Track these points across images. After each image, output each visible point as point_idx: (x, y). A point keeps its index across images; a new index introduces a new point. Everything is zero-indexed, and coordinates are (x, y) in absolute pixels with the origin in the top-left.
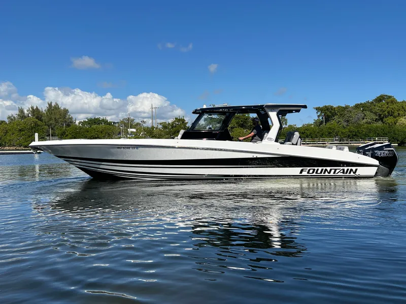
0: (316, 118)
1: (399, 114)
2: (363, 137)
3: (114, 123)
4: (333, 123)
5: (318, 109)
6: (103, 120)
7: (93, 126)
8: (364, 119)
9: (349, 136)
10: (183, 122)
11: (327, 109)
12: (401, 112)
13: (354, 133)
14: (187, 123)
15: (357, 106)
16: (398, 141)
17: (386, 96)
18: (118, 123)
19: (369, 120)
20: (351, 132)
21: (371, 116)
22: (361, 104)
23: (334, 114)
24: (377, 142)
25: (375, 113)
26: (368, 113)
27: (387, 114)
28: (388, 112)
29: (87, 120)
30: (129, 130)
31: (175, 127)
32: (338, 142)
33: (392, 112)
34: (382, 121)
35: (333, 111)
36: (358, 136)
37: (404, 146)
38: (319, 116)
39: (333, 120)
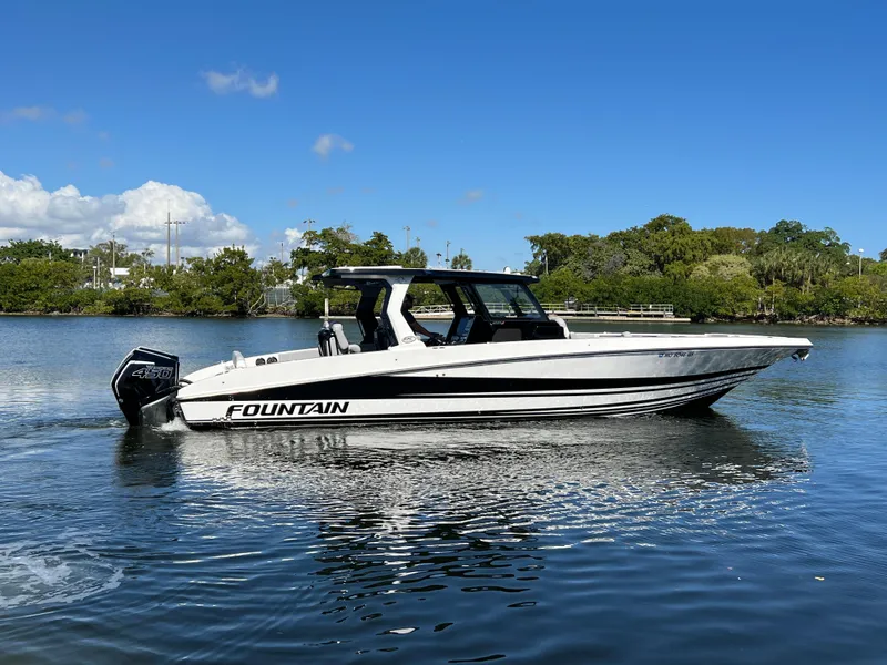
0: (531, 259)
1: (694, 256)
2: (623, 302)
3: (76, 252)
4: (563, 271)
5: (534, 240)
6: (51, 246)
7: (24, 261)
8: (625, 264)
9: (595, 300)
10: (242, 259)
11: (553, 242)
12: (699, 254)
13: (606, 295)
14: (252, 260)
15: (614, 238)
16: (692, 311)
17: (671, 218)
18: (85, 252)
19: (637, 268)
20: (600, 291)
21: (639, 260)
22: (621, 233)
23: (567, 252)
24: (650, 313)
25: (649, 253)
26: (634, 252)
27: (671, 256)
28: (674, 253)
29: (9, 246)
30: (111, 270)
31: (224, 269)
32: (575, 312)
33: (680, 250)
34: (661, 270)
35: (564, 246)
36: (613, 300)
37: (703, 323)
38: (535, 256)
39: (565, 264)
